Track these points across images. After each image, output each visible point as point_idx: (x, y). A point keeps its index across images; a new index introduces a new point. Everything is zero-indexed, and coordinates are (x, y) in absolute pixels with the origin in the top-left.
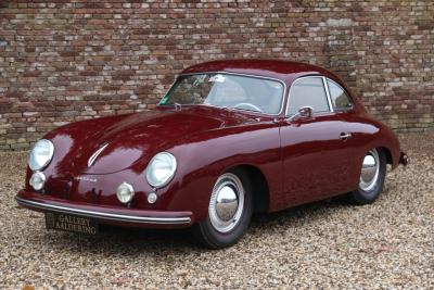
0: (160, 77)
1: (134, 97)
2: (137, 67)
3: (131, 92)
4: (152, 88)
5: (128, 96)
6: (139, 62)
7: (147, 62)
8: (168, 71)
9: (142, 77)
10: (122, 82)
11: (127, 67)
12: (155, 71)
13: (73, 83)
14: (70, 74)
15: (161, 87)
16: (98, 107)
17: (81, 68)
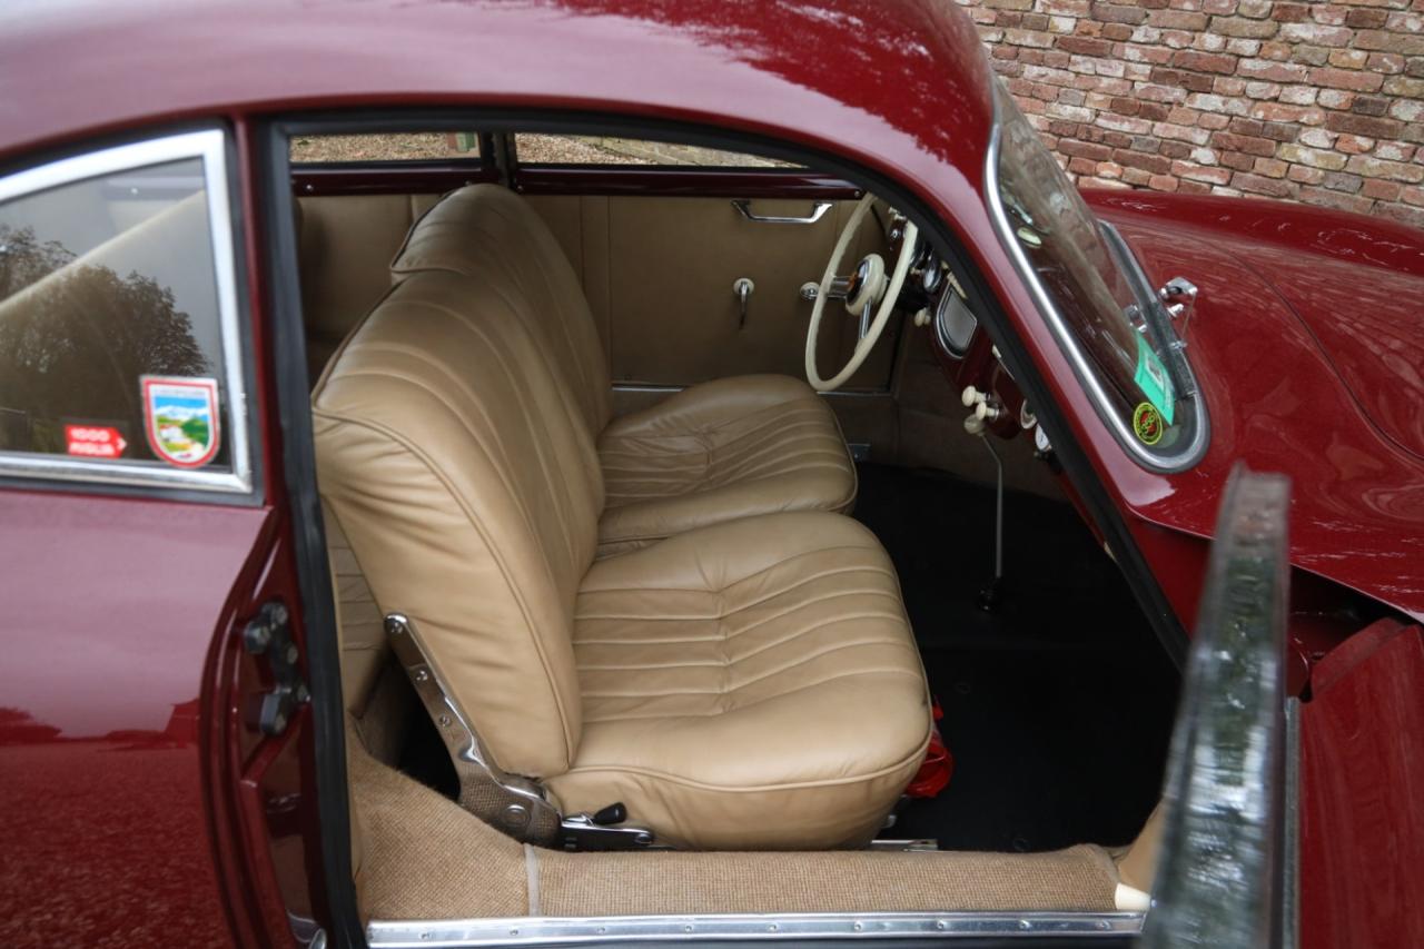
0: (1331, 98)
1: (1206, 155)
2: (1250, 46)
3: (1201, 137)
4: (1282, 138)
5: (1184, 149)
6: (1266, 28)
7: (1295, 30)
8: (1373, 78)
9: (1254, 88)
10: (1178, 93)
11: (1212, 41)
12: (1317, 71)
13: (1031, 71)
14: (1029, 39)
15: (1319, 137)
16: (1083, 163)
17: (1065, 25)
